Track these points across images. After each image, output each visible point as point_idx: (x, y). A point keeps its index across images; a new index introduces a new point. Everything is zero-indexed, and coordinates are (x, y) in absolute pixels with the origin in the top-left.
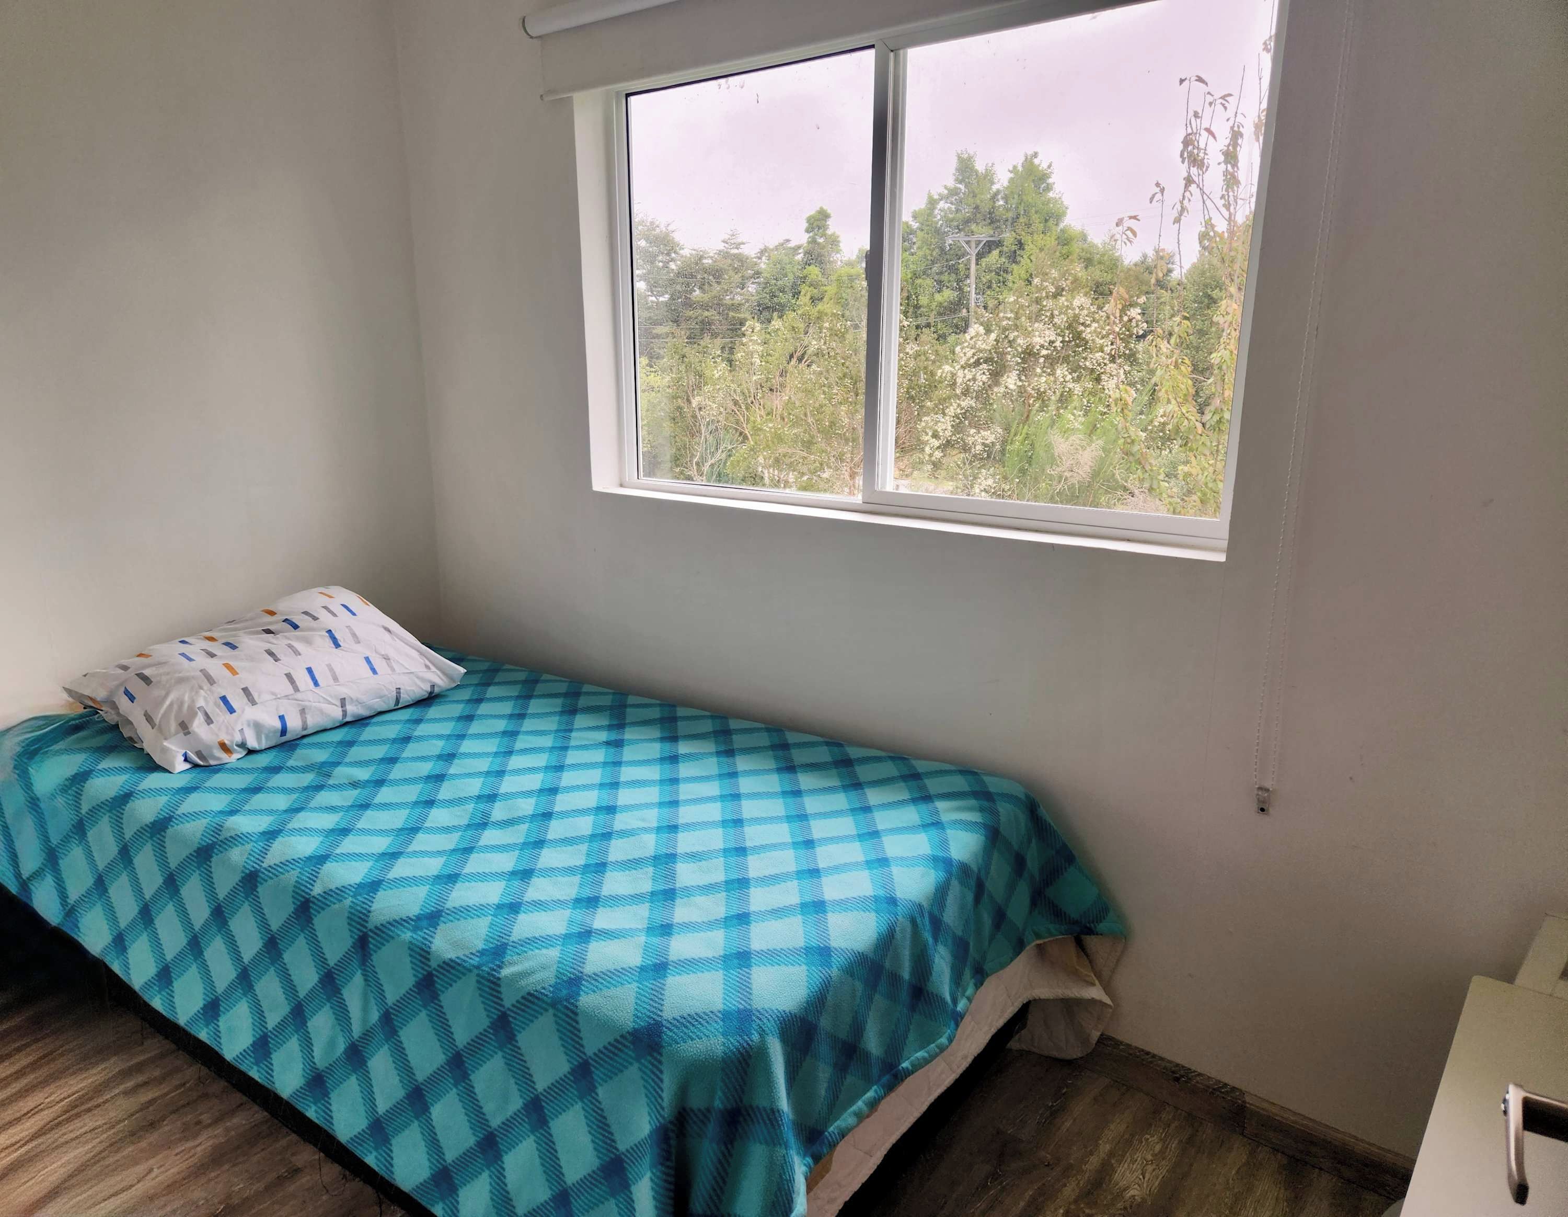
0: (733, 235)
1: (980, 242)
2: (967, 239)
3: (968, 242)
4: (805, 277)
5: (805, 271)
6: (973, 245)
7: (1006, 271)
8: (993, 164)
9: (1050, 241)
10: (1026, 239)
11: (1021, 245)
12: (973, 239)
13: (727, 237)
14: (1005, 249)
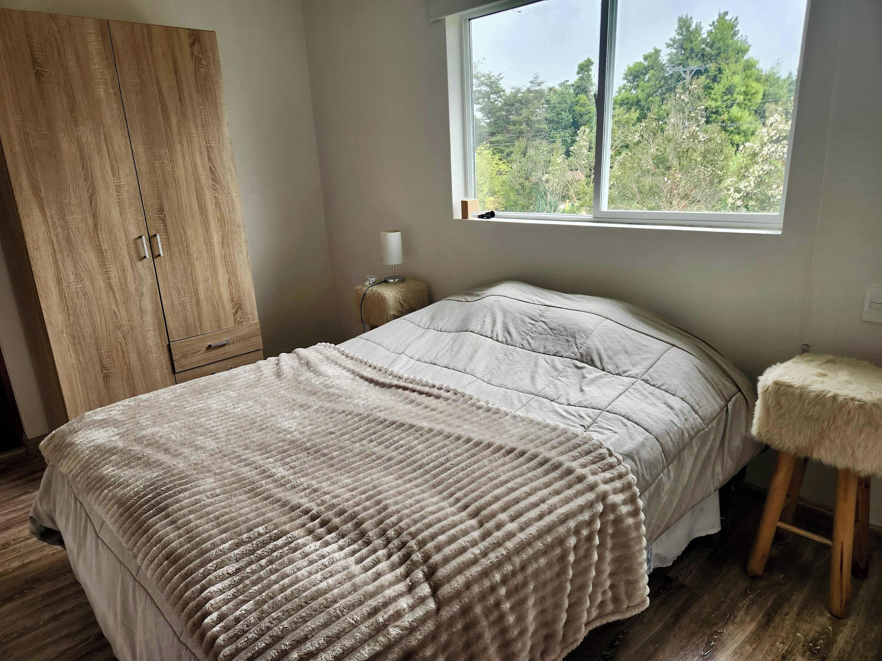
0: (536, 78)
1: (693, 71)
2: (684, 70)
3: (685, 72)
4: (578, 101)
5: (577, 98)
6: (688, 73)
7: (710, 88)
8: (701, 23)
9: (740, 67)
10: (723, 66)
11: (720, 71)
12: (688, 69)
13: (532, 79)
14: (710, 74)
